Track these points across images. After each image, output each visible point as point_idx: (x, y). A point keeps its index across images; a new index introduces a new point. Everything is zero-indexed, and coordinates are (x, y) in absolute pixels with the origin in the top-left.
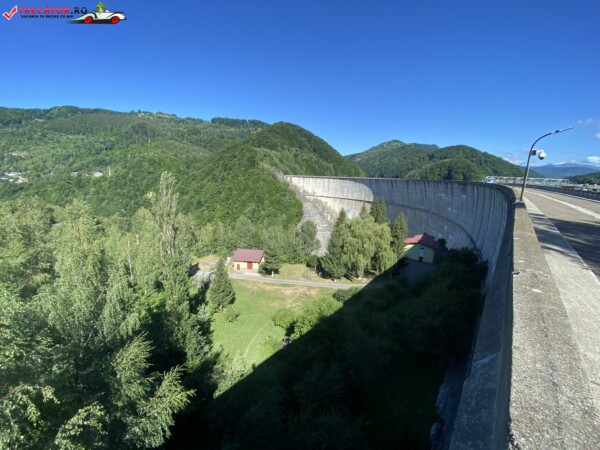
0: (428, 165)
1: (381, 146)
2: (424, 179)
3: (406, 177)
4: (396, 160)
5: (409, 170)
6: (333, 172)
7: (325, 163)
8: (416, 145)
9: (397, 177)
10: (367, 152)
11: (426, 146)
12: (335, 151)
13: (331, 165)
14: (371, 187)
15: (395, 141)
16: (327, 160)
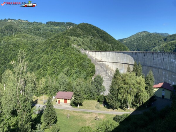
0: (164, 44)
1: (137, 34)
2: (162, 52)
3: (152, 51)
4: (146, 42)
5: (153, 47)
6: (112, 48)
7: (107, 44)
8: (156, 33)
9: (147, 51)
10: (130, 37)
11: (162, 34)
12: (112, 37)
13: (110, 45)
14: (133, 57)
15: (145, 32)
16: (108, 42)
